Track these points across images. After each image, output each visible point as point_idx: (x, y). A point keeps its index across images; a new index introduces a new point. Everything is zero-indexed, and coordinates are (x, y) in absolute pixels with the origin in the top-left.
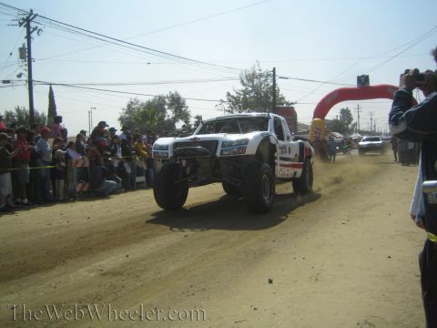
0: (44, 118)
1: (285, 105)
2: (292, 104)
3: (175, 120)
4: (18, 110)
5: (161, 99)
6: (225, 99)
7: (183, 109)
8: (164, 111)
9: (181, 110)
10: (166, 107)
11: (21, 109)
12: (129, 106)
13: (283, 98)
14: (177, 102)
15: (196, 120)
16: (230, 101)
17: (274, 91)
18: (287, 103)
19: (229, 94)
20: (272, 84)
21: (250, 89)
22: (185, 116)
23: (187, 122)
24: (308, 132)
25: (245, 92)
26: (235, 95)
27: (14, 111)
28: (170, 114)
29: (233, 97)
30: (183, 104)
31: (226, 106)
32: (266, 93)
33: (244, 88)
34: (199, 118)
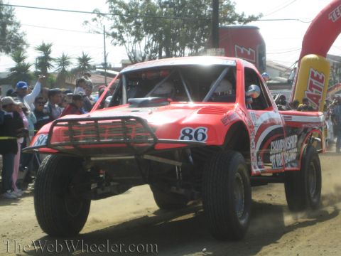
1: (237, 24)
2: (252, 19)
7: (9, 28)
15: (41, 54)
16: (116, 13)
23: (18, 59)
24: (289, 82)
31: (109, 23)
34: (45, 49)
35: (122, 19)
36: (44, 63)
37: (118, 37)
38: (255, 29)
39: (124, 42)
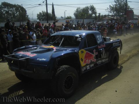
0: (51, 14)
2: (132, 9)
3: (92, 14)
4: (43, 12)
5: (87, 8)
6: (109, 8)
8: (88, 11)
9: (94, 11)
10: (89, 10)
11: (44, 11)
12: (77, 10)
13: (129, 7)
14: (93, 9)
15: (99, 15)
16: (110, 8)
17: (126, 4)
18: (131, 9)
19: (110, 6)
20: (125, 2)
21: (118, 4)
22: (95, 13)
23: (96, 15)
25: (116, 5)
26: (112, 6)
27: (42, 12)
28: (90, 12)
29: (111, 7)
30: (95, 9)
31: (109, 10)
32: (123, 5)
33: (115, 4)
34: (99, 14)
35: (111, 9)
36: (99, 16)
37: (111, 12)
38: (132, 10)
39: (111, 13)
